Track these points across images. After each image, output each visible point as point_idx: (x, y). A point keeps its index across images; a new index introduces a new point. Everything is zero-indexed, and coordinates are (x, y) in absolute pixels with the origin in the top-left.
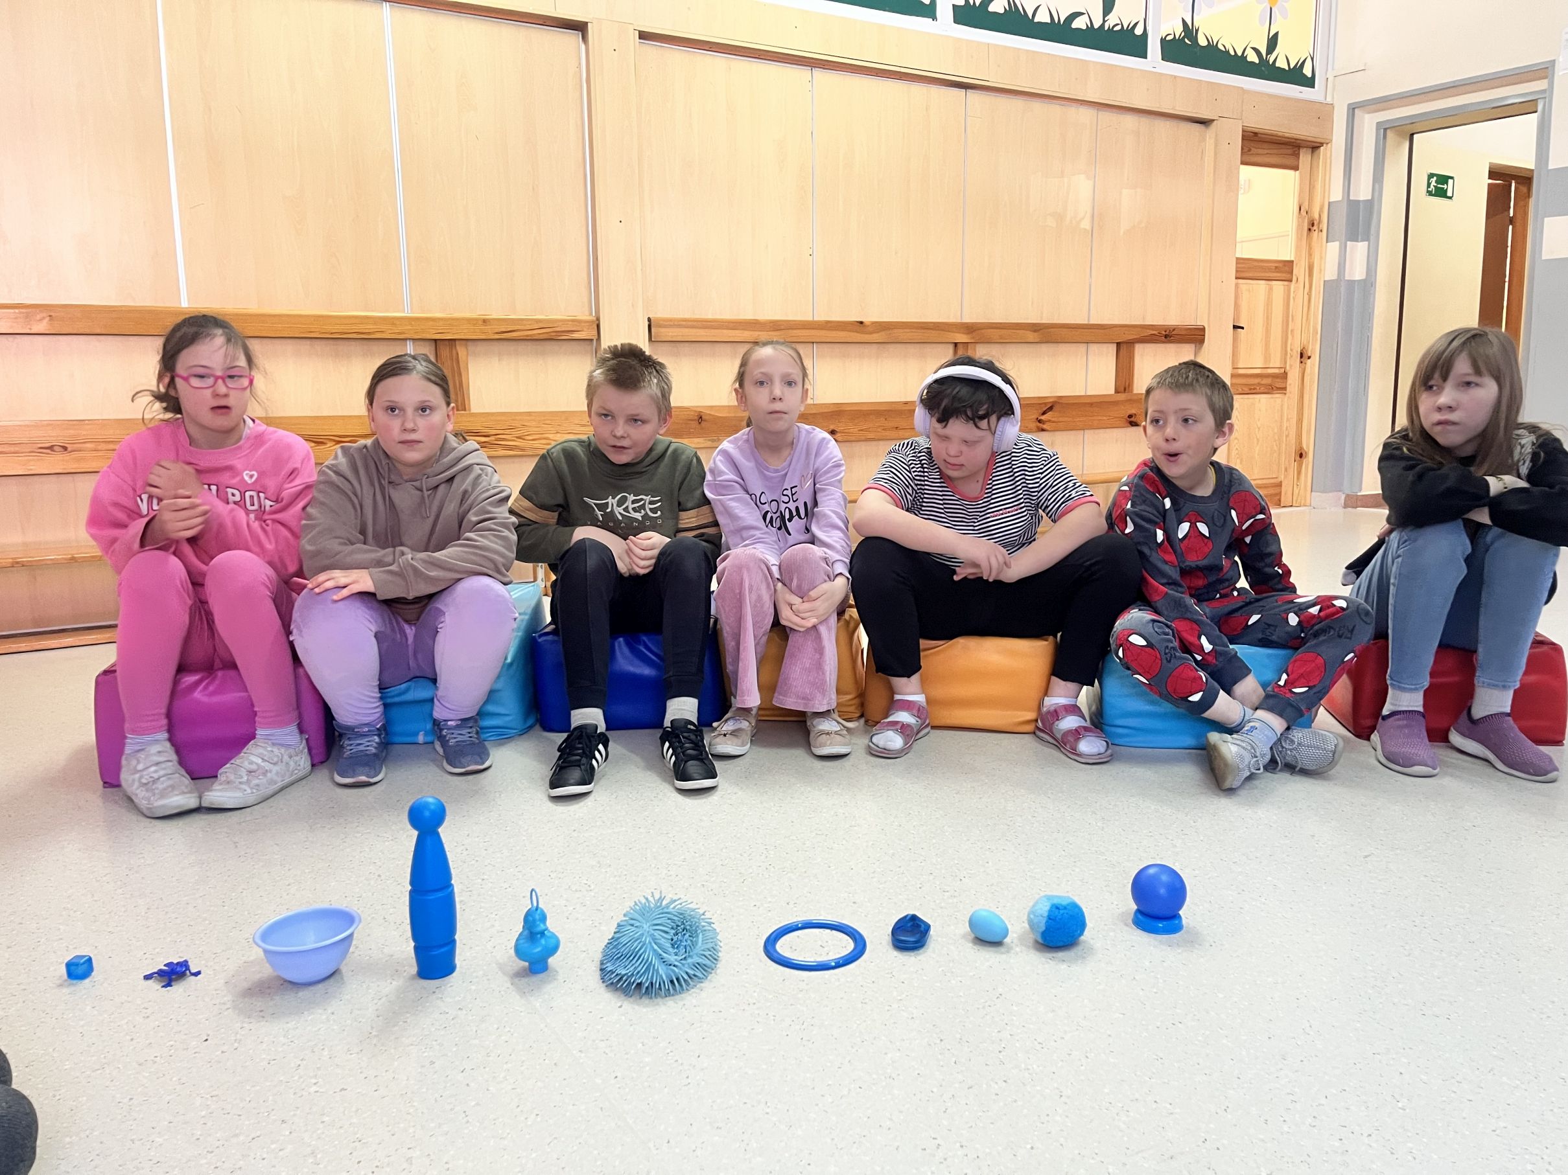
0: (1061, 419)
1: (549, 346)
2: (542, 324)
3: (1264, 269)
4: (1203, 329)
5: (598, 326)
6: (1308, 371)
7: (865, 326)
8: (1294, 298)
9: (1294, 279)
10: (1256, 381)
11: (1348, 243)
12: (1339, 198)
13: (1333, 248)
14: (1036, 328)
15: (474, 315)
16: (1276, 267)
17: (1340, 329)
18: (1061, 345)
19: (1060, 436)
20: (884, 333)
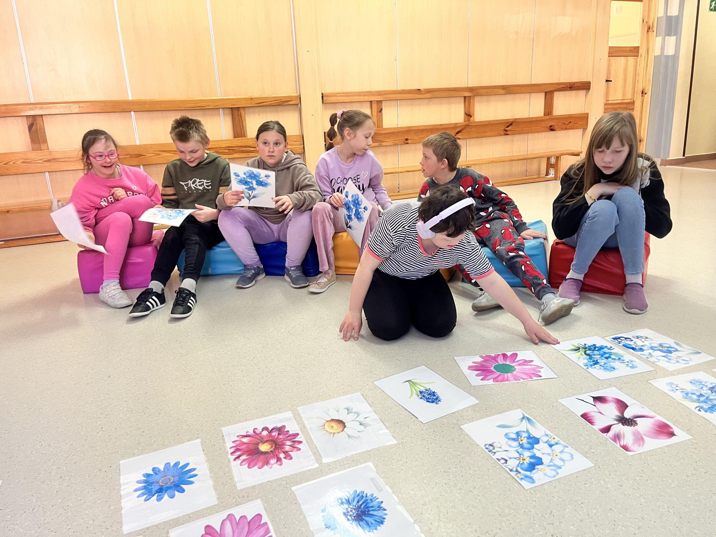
0: (516, 129)
1: (280, 108)
2: (276, 99)
3: (625, 51)
4: (590, 83)
5: (300, 98)
6: (645, 100)
7: (422, 91)
8: (639, 65)
9: (640, 55)
10: (618, 106)
11: (666, 37)
12: (662, 15)
13: (659, 39)
14: (504, 87)
15: (247, 97)
16: (630, 50)
17: (661, 79)
18: (516, 95)
19: (517, 137)
20: (430, 94)
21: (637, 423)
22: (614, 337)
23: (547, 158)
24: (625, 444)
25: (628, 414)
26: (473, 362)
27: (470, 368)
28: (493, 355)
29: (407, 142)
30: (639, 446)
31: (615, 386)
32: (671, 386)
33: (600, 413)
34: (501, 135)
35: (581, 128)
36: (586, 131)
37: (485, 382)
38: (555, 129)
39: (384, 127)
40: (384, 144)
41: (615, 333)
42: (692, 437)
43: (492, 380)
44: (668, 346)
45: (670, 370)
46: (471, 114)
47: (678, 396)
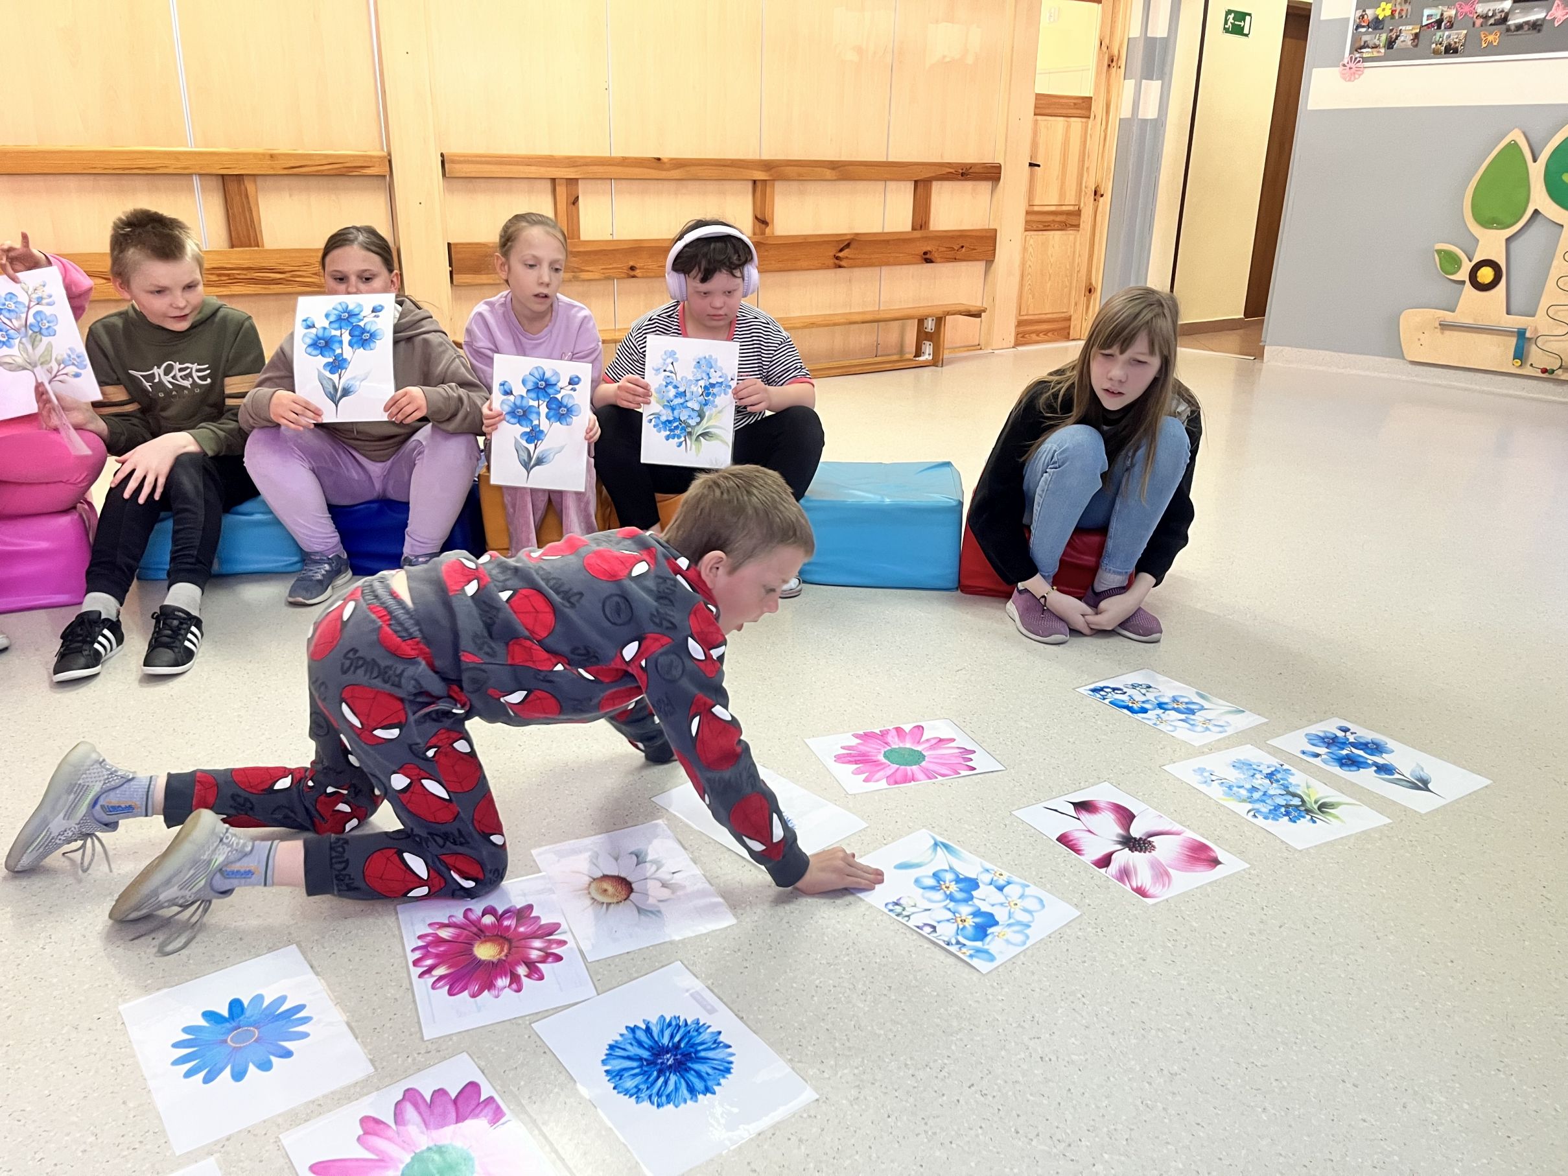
0: (857, 256)
1: (340, 182)
2: (333, 160)
3: (1063, 106)
4: (1000, 167)
5: (390, 161)
6: (1100, 209)
7: (664, 163)
8: (1091, 135)
9: (1092, 115)
10: (1051, 218)
11: (1144, 81)
12: (1138, 35)
13: (1130, 85)
14: (834, 165)
15: (260, 150)
16: (1075, 104)
17: (1131, 167)
18: (858, 182)
19: (858, 273)
20: (682, 170)
21: (1153, 846)
22: (1092, 686)
23: (919, 320)
24: (1139, 885)
25: (1136, 831)
26: (843, 748)
27: (839, 759)
28: (877, 731)
29: (632, 273)
30: (1164, 886)
31: (1108, 780)
32: (1202, 775)
33: (1089, 831)
34: (828, 268)
35: (982, 260)
36: (991, 266)
37: (872, 786)
38: (934, 260)
39: (583, 238)
40: (584, 276)
41: (1094, 680)
42: (1248, 866)
43: (884, 781)
44: (1186, 700)
45: (1197, 744)
46: (768, 220)
47: (1216, 792)
